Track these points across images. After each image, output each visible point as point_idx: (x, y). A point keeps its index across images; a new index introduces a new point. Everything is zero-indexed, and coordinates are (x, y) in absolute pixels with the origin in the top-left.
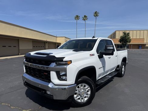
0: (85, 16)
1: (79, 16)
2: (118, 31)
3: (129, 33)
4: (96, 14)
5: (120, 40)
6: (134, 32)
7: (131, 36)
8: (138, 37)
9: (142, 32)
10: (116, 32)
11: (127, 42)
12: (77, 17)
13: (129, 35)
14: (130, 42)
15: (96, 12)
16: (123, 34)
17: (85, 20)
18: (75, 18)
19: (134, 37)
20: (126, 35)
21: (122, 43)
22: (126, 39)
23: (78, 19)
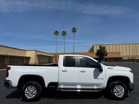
0: (64, 32)
1: (58, 31)
2: (95, 45)
3: (105, 47)
4: (74, 30)
5: (97, 53)
6: (110, 46)
8: (115, 51)
9: (118, 46)
10: (93, 46)
11: (104, 55)
12: (57, 33)
13: (105, 49)
14: (106, 55)
15: (74, 28)
16: (99, 48)
17: (64, 35)
18: (55, 33)
19: (111, 51)
20: (102, 49)
21: (99, 57)
22: (102, 52)
23: (58, 35)
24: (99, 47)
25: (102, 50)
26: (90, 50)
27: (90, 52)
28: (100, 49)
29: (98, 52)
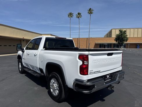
0: (79, 14)
1: (72, 13)
2: (114, 29)
3: (126, 31)
4: (90, 11)
5: (116, 38)
6: (131, 30)
7: (128, 34)
8: (136, 36)
9: (140, 30)
10: (111, 30)
11: (124, 40)
12: (71, 15)
13: (125, 33)
14: (127, 40)
15: (91, 9)
17: (79, 18)
18: (69, 15)
19: (132, 36)
21: (118, 42)
22: (122, 37)
23: (72, 17)
24: (120, 31)
25: (122, 34)
26: (107, 35)
27: (107, 37)
28: (119, 33)
29: (118, 37)
